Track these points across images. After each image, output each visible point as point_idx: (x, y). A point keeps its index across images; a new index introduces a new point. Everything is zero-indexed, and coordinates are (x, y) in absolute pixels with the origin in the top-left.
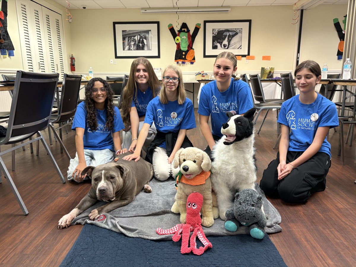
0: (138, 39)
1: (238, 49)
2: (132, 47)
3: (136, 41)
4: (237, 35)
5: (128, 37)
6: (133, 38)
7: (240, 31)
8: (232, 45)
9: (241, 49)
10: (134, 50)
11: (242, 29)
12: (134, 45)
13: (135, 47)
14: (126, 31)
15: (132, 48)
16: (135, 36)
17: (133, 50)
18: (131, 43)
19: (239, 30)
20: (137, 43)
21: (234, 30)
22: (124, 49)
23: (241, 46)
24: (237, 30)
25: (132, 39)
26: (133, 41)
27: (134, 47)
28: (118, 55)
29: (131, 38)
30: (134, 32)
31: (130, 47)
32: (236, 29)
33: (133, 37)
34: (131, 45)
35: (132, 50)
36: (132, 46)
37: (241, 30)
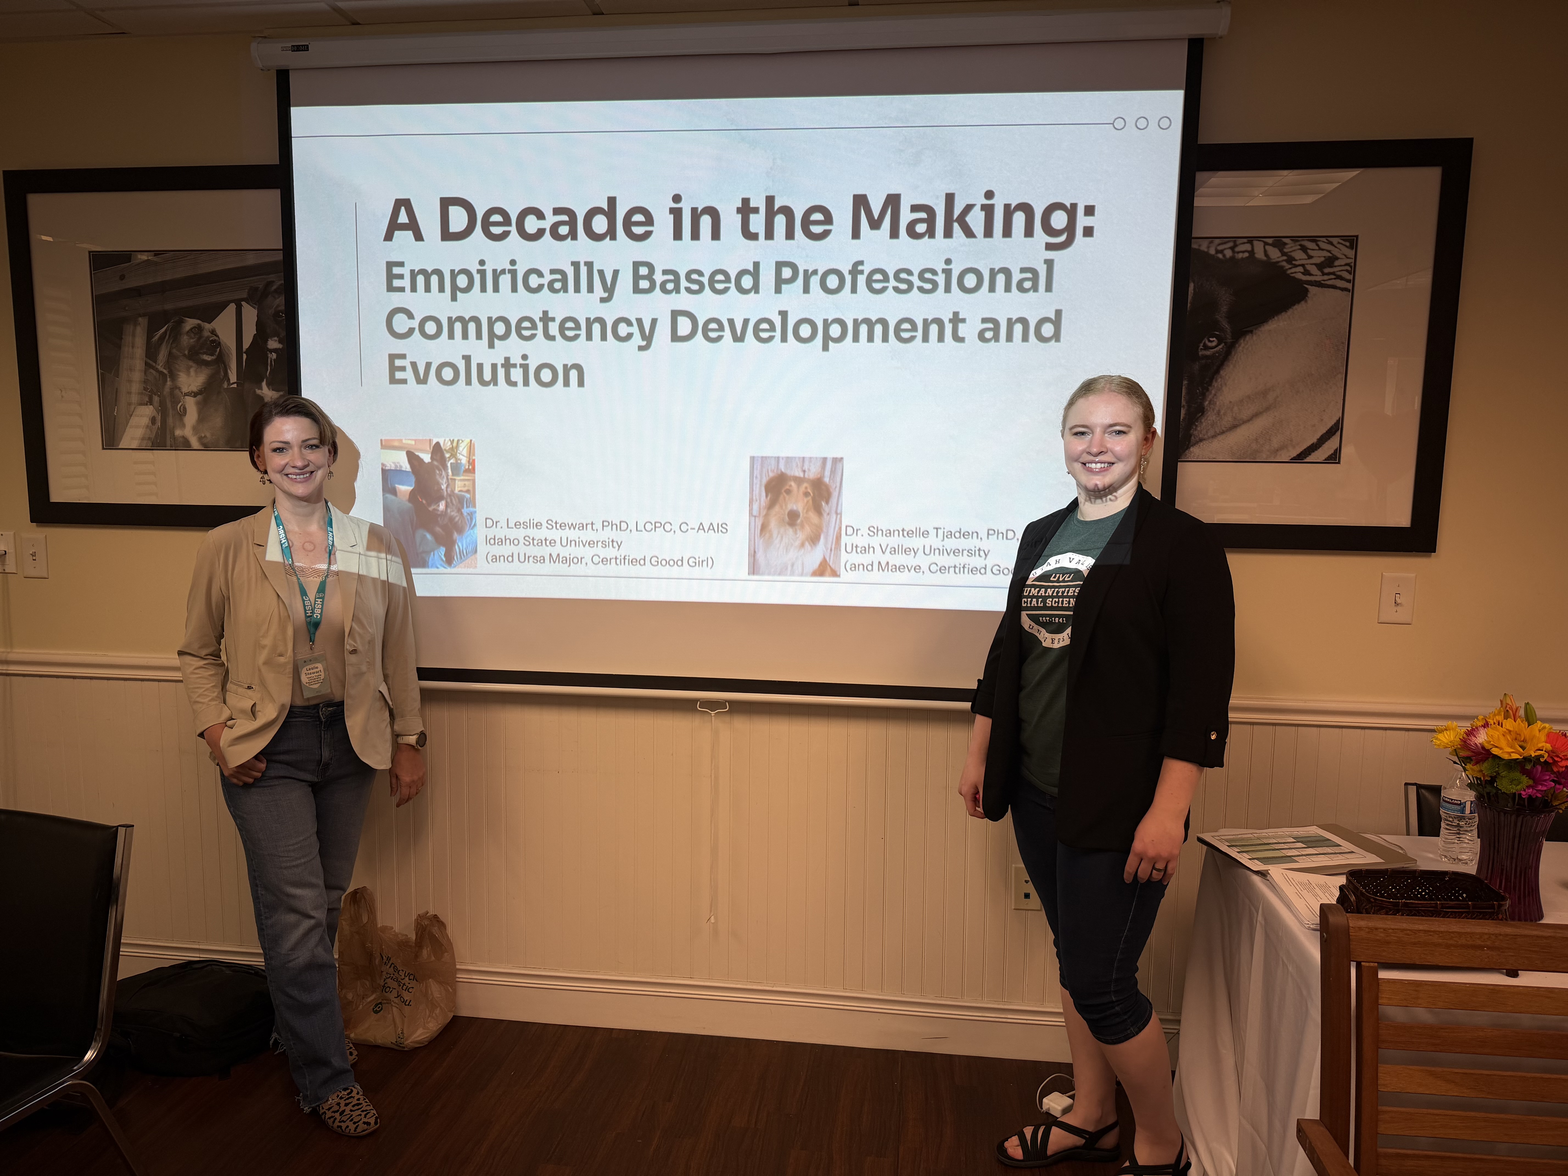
0: (247, 343)
1: (1300, 458)
2: (192, 416)
3: (221, 361)
4: (1299, 308)
5: (143, 321)
6: (199, 328)
7: (1330, 261)
8: (1228, 420)
9: (1334, 458)
10: (206, 447)
11: (1352, 242)
12: (206, 394)
13: (218, 420)
14: (125, 257)
15: (187, 429)
16: (211, 312)
17: (194, 442)
18: (173, 376)
19: (1319, 257)
20: (233, 377)
21: (1260, 255)
22: (110, 440)
23: (1337, 428)
24: (1299, 255)
25: (186, 341)
26: (194, 356)
27: (201, 419)
28: (58, 494)
29: (175, 333)
30: (205, 268)
31: (170, 421)
32: (1278, 242)
33: (190, 323)
34: (175, 401)
35: (186, 446)
36: (191, 404)
37: (1342, 252)
